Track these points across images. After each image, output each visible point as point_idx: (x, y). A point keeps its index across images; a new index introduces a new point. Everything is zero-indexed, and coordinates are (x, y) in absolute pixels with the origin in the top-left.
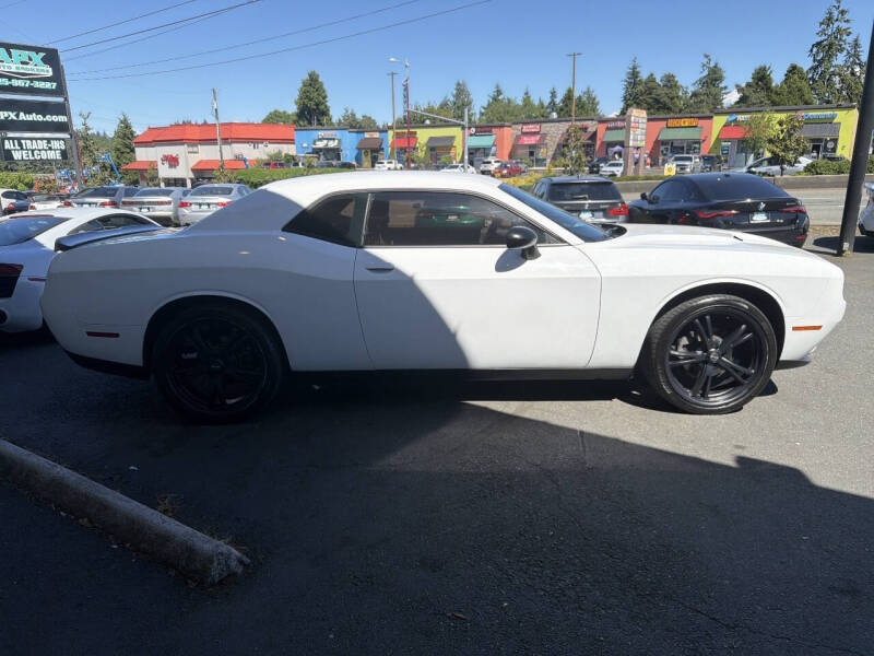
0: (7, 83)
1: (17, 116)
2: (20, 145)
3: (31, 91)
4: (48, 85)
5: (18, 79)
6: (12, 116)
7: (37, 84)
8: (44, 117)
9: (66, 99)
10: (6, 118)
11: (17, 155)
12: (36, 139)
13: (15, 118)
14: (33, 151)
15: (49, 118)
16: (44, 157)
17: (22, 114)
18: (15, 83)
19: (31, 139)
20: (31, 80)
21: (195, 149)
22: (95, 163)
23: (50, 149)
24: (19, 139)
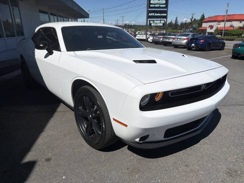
0: (154, 6)
1: (155, 14)
2: (154, 22)
3: (159, 7)
4: (163, 6)
5: (157, 5)
6: (153, 14)
7: (161, 6)
8: (161, 14)
9: (167, 9)
10: (152, 15)
11: (152, 25)
12: (158, 20)
13: (154, 15)
14: (156, 23)
15: (162, 15)
16: (159, 25)
17: (156, 14)
18: (156, 6)
19: (156, 20)
20: (160, 5)
21: (220, 23)
22: (192, 27)
23: (160, 23)
24: (154, 20)
